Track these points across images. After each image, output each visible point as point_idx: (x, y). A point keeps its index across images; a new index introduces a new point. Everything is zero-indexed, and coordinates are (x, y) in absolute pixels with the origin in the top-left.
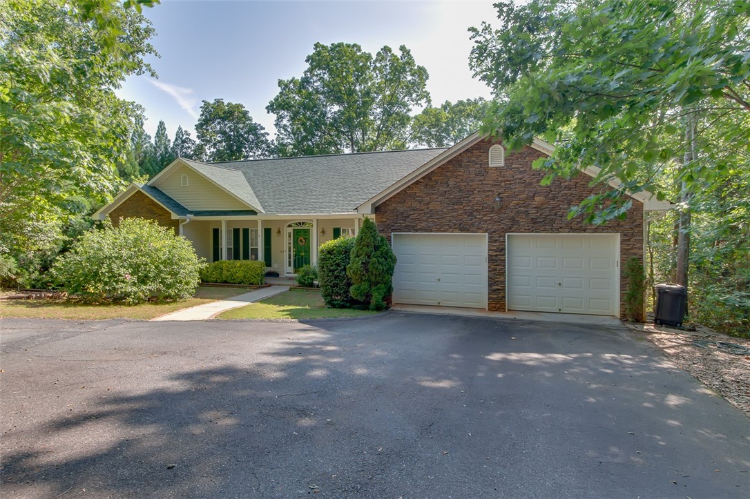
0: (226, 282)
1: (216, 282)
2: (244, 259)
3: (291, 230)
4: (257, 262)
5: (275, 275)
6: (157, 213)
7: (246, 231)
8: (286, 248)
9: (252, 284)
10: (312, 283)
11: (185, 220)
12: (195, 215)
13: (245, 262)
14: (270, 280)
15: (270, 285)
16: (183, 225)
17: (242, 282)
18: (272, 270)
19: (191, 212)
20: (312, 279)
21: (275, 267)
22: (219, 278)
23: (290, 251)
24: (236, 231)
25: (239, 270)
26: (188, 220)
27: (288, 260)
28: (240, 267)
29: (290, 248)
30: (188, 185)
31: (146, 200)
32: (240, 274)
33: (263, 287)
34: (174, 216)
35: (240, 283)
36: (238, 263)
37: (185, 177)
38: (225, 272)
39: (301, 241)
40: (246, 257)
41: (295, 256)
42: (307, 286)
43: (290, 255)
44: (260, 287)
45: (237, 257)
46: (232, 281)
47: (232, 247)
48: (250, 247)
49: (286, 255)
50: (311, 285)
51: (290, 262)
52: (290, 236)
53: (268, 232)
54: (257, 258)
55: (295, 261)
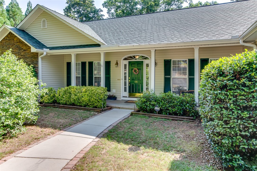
0: (73, 104)
1: (66, 104)
2: (89, 85)
3: (127, 62)
4: (100, 87)
5: (113, 98)
6: (22, 49)
7: (91, 64)
8: (122, 77)
9: (96, 107)
10: (153, 109)
11: (42, 54)
12: (50, 50)
13: (90, 88)
14: (111, 103)
15: (111, 108)
16: (42, 58)
17: (87, 105)
18: (111, 94)
19: (47, 48)
20: (154, 105)
21: (113, 92)
22: (68, 101)
23: (125, 79)
24: (84, 64)
25: (85, 95)
26: (45, 54)
27: (124, 86)
28: (86, 92)
29: (125, 77)
30: (46, 27)
31: (15, 39)
32: (86, 99)
33: (105, 110)
34: (33, 50)
35: (85, 106)
36: (84, 89)
37: (44, 21)
38: (73, 96)
39: (135, 71)
40: (91, 84)
41: (130, 83)
42: (148, 112)
43: (125, 83)
44: (103, 111)
45: (84, 84)
46: (78, 104)
47: (81, 76)
48: (94, 76)
49: (122, 82)
50: (152, 111)
51: (125, 88)
52: (125, 68)
53: (108, 64)
54: (99, 85)
55: (130, 87)
